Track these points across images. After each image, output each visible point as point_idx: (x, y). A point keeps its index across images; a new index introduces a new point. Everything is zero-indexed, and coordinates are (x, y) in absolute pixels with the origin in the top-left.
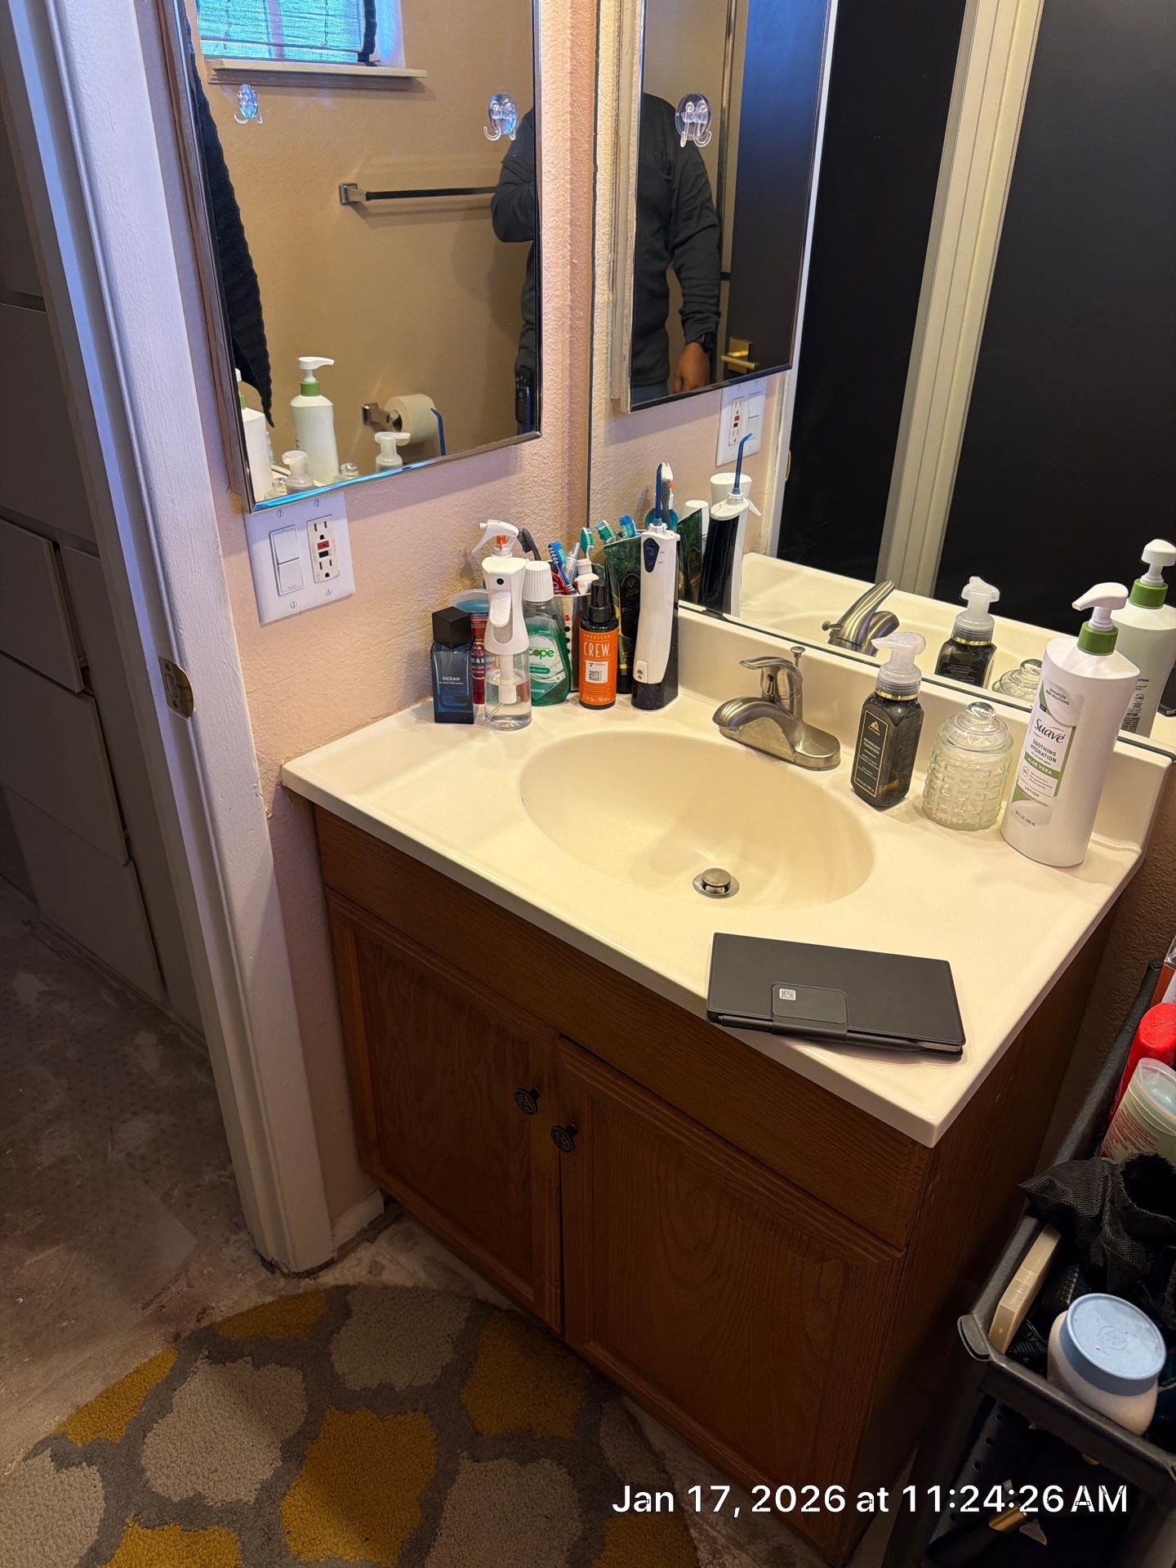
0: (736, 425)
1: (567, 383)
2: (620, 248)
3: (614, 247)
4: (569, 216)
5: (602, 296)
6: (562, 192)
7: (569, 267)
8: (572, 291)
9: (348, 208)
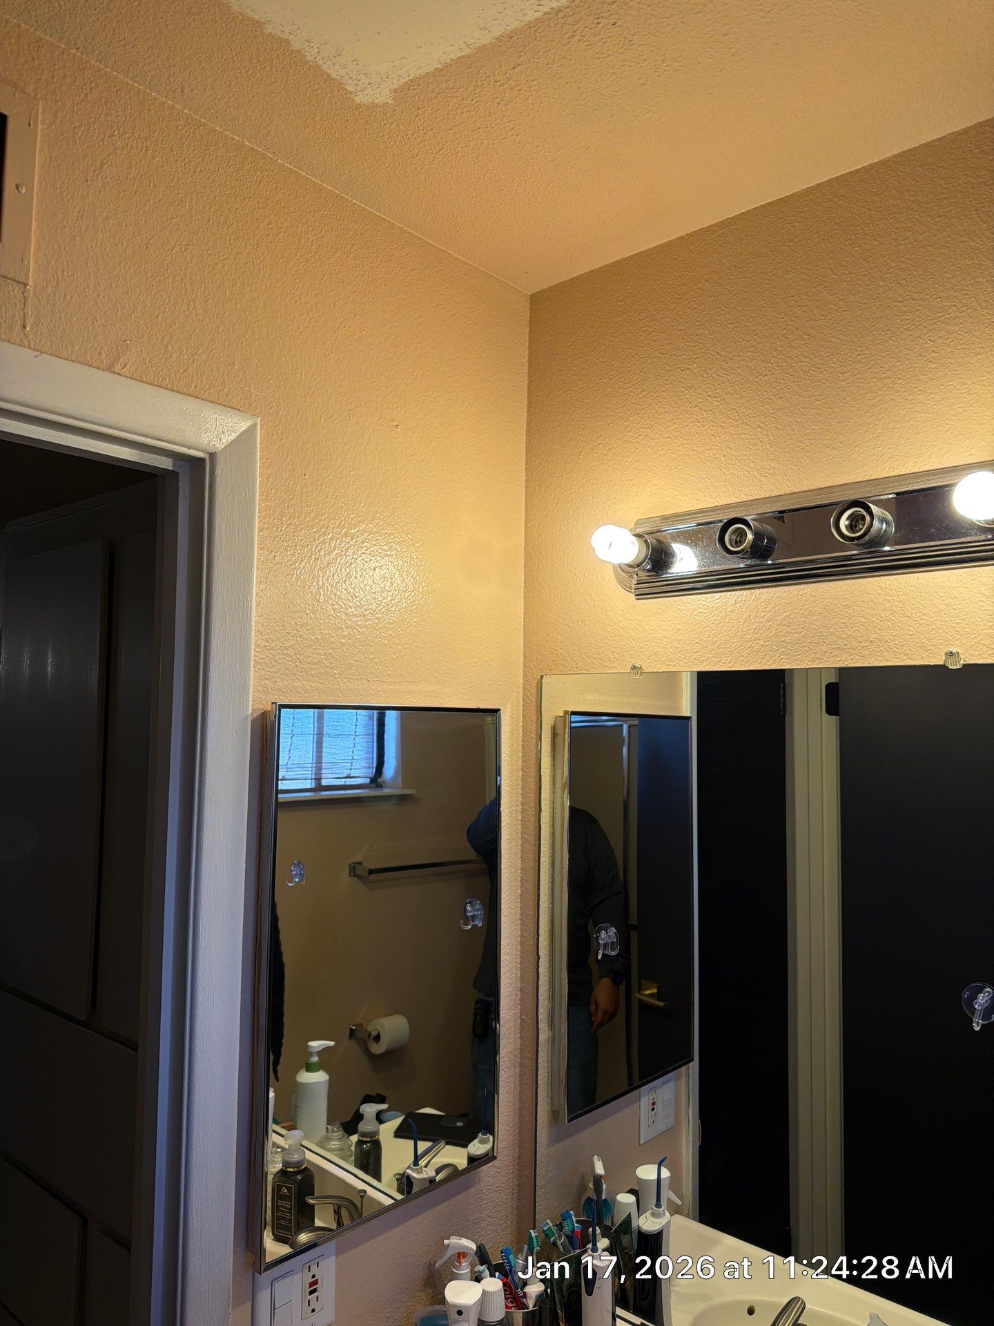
0: (653, 1109)
1: (517, 1105)
2: (557, 1000)
3: (552, 998)
4: (519, 986)
5: (544, 1035)
6: (514, 971)
7: (519, 1021)
8: (521, 1038)
9: (355, 878)
